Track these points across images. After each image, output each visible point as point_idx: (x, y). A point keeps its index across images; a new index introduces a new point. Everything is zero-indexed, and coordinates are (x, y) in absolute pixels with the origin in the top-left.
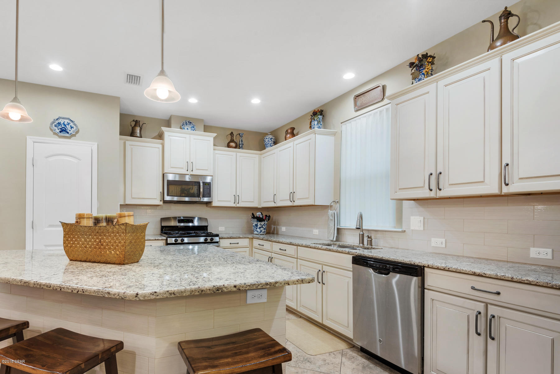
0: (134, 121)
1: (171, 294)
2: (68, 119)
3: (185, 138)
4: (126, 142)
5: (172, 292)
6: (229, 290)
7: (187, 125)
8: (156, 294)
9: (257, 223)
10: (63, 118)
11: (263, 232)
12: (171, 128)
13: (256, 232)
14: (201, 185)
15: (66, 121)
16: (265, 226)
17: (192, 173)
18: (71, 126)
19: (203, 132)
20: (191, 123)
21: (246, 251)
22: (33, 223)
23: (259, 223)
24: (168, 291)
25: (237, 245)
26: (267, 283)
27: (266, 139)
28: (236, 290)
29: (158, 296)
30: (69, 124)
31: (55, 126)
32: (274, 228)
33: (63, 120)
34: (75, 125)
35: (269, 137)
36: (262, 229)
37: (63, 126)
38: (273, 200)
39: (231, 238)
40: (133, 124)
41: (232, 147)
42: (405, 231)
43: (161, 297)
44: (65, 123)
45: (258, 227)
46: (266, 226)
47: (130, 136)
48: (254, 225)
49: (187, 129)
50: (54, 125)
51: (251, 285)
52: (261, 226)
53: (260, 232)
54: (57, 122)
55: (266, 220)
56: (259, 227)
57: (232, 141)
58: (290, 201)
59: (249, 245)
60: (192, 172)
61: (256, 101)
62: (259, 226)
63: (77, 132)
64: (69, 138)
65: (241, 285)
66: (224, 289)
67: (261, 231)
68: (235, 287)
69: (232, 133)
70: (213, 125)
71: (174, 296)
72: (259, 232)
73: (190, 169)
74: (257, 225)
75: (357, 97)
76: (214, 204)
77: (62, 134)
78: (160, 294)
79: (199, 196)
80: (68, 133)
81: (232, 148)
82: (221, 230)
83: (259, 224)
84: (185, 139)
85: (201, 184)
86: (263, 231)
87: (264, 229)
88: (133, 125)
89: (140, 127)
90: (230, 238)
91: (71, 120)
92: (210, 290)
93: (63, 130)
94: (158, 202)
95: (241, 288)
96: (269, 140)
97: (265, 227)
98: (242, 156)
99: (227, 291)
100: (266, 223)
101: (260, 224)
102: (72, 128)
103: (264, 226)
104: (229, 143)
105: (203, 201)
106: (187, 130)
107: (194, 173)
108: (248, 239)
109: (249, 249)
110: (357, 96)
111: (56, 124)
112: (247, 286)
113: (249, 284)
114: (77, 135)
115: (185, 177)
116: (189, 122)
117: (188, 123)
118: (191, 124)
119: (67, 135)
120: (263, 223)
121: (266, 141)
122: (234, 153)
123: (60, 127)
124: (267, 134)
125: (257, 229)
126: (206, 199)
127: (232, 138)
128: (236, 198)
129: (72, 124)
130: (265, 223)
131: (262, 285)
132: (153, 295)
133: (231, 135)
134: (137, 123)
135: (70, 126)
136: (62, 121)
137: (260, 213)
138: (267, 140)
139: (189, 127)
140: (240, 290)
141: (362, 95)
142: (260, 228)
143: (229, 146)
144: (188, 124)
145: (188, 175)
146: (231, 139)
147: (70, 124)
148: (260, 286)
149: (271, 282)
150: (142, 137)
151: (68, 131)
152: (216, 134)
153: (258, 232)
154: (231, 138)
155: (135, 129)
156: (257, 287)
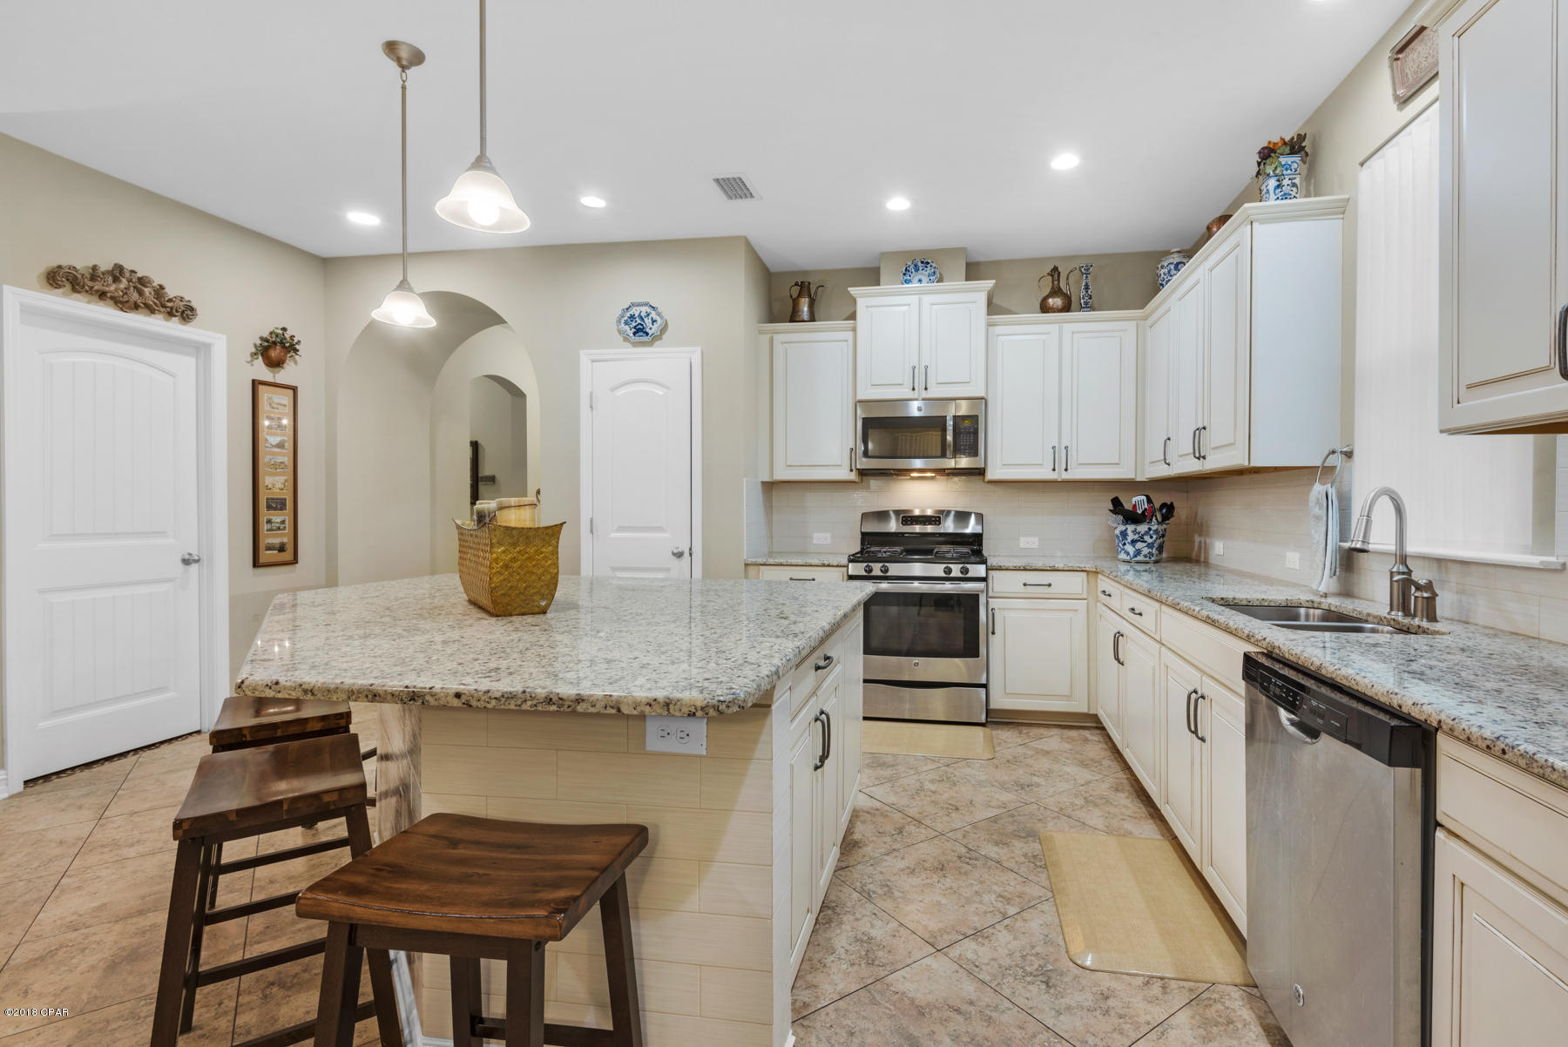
0: (796, 284)
1: (305, 691)
2: (646, 304)
3: (909, 305)
4: (775, 336)
5: (309, 689)
6: (442, 702)
7: (917, 270)
8: (277, 688)
9: (1123, 528)
10: (639, 305)
11: (1145, 556)
12: (879, 285)
13: (1123, 556)
14: (950, 425)
15: (644, 309)
16: (1151, 537)
17: (925, 395)
18: (652, 319)
19: (965, 282)
20: (928, 263)
21: (1076, 610)
22: (591, 522)
23: (1131, 528)
24: (301, 685)
25: (1046, 589)
26: (551, 699)
27: (1162, 267)
28: (460, 705)
29: (279, 692)
30: (648, 315)
31: (626, 323)
32: (1200, 542)
33: (638, 308)
34: (659, 314)
35: (1171, 261)
36: (1139, 545)
37: (639, 321)
38: (1163, 458)
39: (1028, 568)
40: (795, 293)
41: (1052, 308)
42: (1564, 564)
43: (287, 696)
44: (643, 314)
45: (1127, 539)
46: (1154, 537)
47: (790, 321)
48: (1118, 533)
49: (920, 281)
50: (623, 321)
51: (503, 696)
52: (1136, 537)
53: (1136, 556)
54: (628, 315)
55: (1154, 519)
56: (1130, 539)
57: (1056, 292)
58: (1195, 457)
59: (1088, 593)
60: (924, 391)
61: (1065, 161)
62: (1131, 537)
63: (664, 329)
64: (650, 344)
65: (475, 695)
66: (428, 698)
67: (1138, 552)
68: (458, 695)
69: (1055, 269)
70: (1002, 258)
71: (312, 698)
72: (1132, 554)
73: (920, 384)
74: (1124, 534)
75: (1401, 50)
76: (990, 476)
77: (637, 339)
78: (285, 688)
79: (943, 455)
80: (647, 334)
81: (1054, 312)
82: (1028, 546)
83: (1129, 532)
84: (907, 307)
85: (950, 423)
86: (1146, 551)
87: (1150, 546)
88: (795, 295)
89: (810, 296)
90: (1025, 570)
91: (652, 307)
92: (393, 695)
93: (640, 330)
94: (844, 474)
95: (474, 703)
96: (1169, 272)
97: (1150, 541)
98: (1078, 332)
99: (436, 704)
100: (1154, 528)
101: (1135, 532)
102: (654, 321)
103: (1147, 538)
104: (1045, 300)
105: (957, 467)
106: (918, 285)
107: (931, 394)
108: (1084, 574)
109: (1088, 604)
110: (1398, 47)
111: (626, 318)
112: (490, 698)
113: (498, 695)
114: (664, 337)
115: (907, 406)
116: (922, 262)
117: (920, 264)
118: (928, 266)
119: (645, 339)
120: (1143, 528)
121: (1162, 276)
122: (1054, 326)
123: (634, 324)
124: (1167, 253)
125: (1124, 544)
126: (964, 462)
127: (1056, 283)
128: (1061, 455)
129: (653, 315)
130: (1150, 529)
131: (535, 702)
132: (270, 688)
133: (1052, 276)
134: (804, 288)
135: (650, 320)
136: (635, 311)
137: (1145, 498)
138: (1162, 271)
139: (923, 274)
140: (470, 706)
141: (1416, 41)
142: (1133, 542)
143: (1045, 308)
144: (921, 268)
145: (916, 400)
146: (1052, 288)
147: (651, 316)
148: (529, 703)
149: (565, 697)
150: (814, 321)
151: (647, 330)
152: (994, 281)
153: (1128, 554)
154: (1053, 282)
155: (798, 303)
156: (520, 706)
